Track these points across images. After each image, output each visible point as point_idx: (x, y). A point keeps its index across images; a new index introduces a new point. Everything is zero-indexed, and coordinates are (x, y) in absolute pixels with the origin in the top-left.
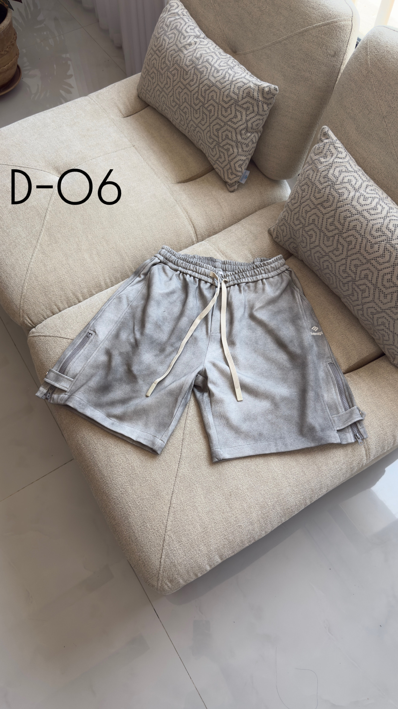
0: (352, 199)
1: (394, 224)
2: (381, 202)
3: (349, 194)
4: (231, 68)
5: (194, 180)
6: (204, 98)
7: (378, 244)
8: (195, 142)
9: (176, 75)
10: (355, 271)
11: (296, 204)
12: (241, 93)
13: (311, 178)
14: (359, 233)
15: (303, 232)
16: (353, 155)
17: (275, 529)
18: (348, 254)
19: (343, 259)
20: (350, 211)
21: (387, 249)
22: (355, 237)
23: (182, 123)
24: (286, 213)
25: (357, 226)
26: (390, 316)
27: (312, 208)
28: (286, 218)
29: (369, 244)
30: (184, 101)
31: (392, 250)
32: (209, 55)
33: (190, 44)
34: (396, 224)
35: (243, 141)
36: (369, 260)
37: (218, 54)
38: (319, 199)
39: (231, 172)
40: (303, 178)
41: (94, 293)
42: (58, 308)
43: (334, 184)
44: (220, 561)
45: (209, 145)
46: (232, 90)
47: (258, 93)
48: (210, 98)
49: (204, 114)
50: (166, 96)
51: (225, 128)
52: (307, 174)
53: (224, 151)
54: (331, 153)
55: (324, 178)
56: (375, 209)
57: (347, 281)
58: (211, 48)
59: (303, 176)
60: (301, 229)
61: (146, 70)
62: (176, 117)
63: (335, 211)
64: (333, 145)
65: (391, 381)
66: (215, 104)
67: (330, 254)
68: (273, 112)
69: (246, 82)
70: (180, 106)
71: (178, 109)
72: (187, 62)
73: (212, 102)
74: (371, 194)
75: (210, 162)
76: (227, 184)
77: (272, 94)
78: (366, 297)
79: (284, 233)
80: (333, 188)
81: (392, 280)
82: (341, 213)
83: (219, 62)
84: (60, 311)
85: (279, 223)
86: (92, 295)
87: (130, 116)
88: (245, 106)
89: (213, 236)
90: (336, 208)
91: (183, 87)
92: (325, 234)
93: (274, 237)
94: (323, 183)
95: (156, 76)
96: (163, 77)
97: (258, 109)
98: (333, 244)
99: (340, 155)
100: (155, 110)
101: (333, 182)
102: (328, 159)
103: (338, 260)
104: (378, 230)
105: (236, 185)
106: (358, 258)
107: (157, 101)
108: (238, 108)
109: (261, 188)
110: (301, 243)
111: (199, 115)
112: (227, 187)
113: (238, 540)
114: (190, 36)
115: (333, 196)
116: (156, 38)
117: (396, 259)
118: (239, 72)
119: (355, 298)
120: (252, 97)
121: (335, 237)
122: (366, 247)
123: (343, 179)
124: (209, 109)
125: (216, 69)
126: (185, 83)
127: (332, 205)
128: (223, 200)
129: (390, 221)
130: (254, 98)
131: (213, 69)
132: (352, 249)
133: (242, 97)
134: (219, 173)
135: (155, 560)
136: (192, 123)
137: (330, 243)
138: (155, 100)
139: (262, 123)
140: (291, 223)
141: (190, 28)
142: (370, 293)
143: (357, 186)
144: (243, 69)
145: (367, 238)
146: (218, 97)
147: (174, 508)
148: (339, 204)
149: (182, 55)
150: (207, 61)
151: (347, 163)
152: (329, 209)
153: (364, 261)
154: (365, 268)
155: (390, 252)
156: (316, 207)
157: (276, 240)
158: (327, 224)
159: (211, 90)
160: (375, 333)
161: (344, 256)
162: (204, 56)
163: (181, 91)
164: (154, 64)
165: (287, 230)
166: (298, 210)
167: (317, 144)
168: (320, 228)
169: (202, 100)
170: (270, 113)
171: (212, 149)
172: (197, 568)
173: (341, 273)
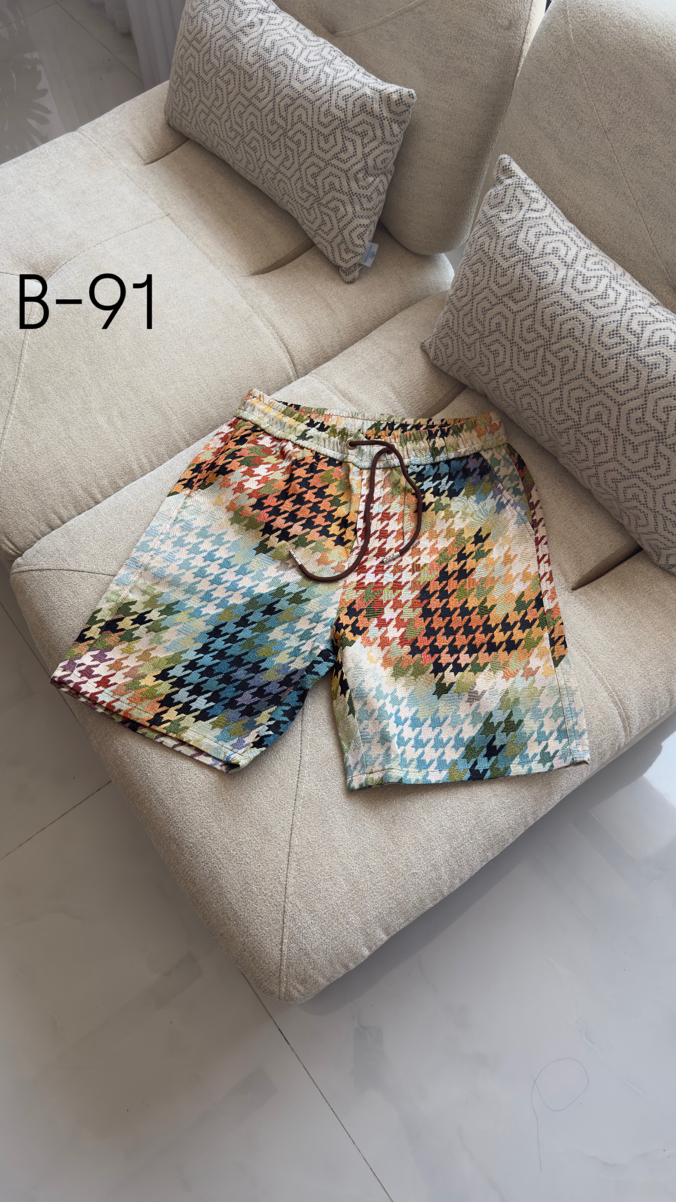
0: (563, 282)
1: (639, 322)
2: (613, 284)
3: (556, 274)
5: (281, 266)
6: (286, 120)
7: (615, 359)
8: (277, 200)
9: (232, 82)
10: (577, 409)
11: (464, 299)
12: (350, 107)
14: (580, 341)
15: (482, 346)
16: (557, 202)
17: (476, 873)
18: (564, 380)
19: (555, 389)
20: (561, 305)
21: (631, 365)
22: (574, 349)
24: (448, 315)
25: (576, 330)
26: (647, 483)
27: (494, 303)
28: (451, 324)
29: (598, 360)
30: (249, 127)
31: (640, 366)
32: (287, 42)
33: (251, 25)
34: (643, 322)
35: (361, 191)
36: (601, 388)
37: (303, 39)
38: (505, 287)
39: (345, 247)
40: (473, 250)
41: (122, 484)
42: (60, 518)
43: (528, 258)
44: (385, 938)
45: (302, 202)
46: (333, 102)
47: (380, 105)
48: (295, 120)
49: (287, 150)
50: (218, 122)
52: (479, 243)
53: (329, 212)
54: (519, 203)
55: (510, 248)
56: (604, 296)
57: (566, 427)
58: (289, 29)
59: (474, 246)
60: (478, 343)
61: (177, 76)
62: (239, 157)
63: (535, 306)
64: (522, 187)
65: (656, 596)
66: (306, 130)
67: (532, 382)
68: (410, 134)
69: (357, 85)
70: (243, 137)
71: (241, 142)
72: (249, 57)
74: (596, 270)
75: (307, 232)
76: (340, 270)
77: (406, 104)
78: (602, 453)
79: (447, 350)
80: (528, 264)
81: (646, 419)
82: (545, 308)
83: (307, 54)
84: (64, 522)
85: (439, 332)
86: (117, 488)
87: (156, 160)
88: (359, 129)
89: (325, 365)
90: (537, 300)
91: (246, 103)
92: (521, 347)
93: (431, 358)
94: (510, 258)
95: (197, 87)
96: (210, 88)
97: (383, 132)
98: (535, 364)
99: (534, 206)
100: (199, 146)
101: (527, 254)
102: (514, 214)
103: (546, 392)
104: (613, 335)
105: (357, 271)
106: (581, 387)
107: (203, 131)
108: (346, 133)
109: (401, 271)
110: (479, 368)
111: (279, 151)
112: (340, 274)
113: (414, 898)
114: (250, 10)
115: (528, 279)
116: (190, 17)
117: (648, 383)
118: (342, 68)
119: (583, 456)
120: (370, 113)
121: (538, 352)
123: (544, 248)
124: (296, 139)
125: (301, 66)
126: (249, 95)
127: (528, 296)
128: (335, 300)
129: (632, 316)
130: (373, 115)
131: (297, 66)
132: (569, 370)
133: (353, 114)
134: (325, 251)
135: (271, 947)
136: (267, 166)
137: (530, 363)
138: (199, 129)
139: (392, 157)
140: (460, 332)
142: (608, 445)
143: (569, 259)
144: (349, 62)
145: (594, 350)
146: (310, 116)
147: (296, 854)
148: (541, 294)
149: (239, 46)
150: (285, 53)
151: (548, 218)
152: (523, 304)
153: (593, 390)
154: (595, 403)
155: (637, 371)
156: (500, 301)
157: (435, 362)
158: (523, 329)
159: (296, 105)
160: (624, 515)
161: (556, 384)
162: (278, 44)
163: (242, 110)
164: (190, 65)
165: (454, 345)
166: (470, 308)
167: (492, 188)
168: (511, 338)
169: (283, 123)
170: (404, 138)
171: (309, 210)
172: (347, 955)
173: (554, 414)
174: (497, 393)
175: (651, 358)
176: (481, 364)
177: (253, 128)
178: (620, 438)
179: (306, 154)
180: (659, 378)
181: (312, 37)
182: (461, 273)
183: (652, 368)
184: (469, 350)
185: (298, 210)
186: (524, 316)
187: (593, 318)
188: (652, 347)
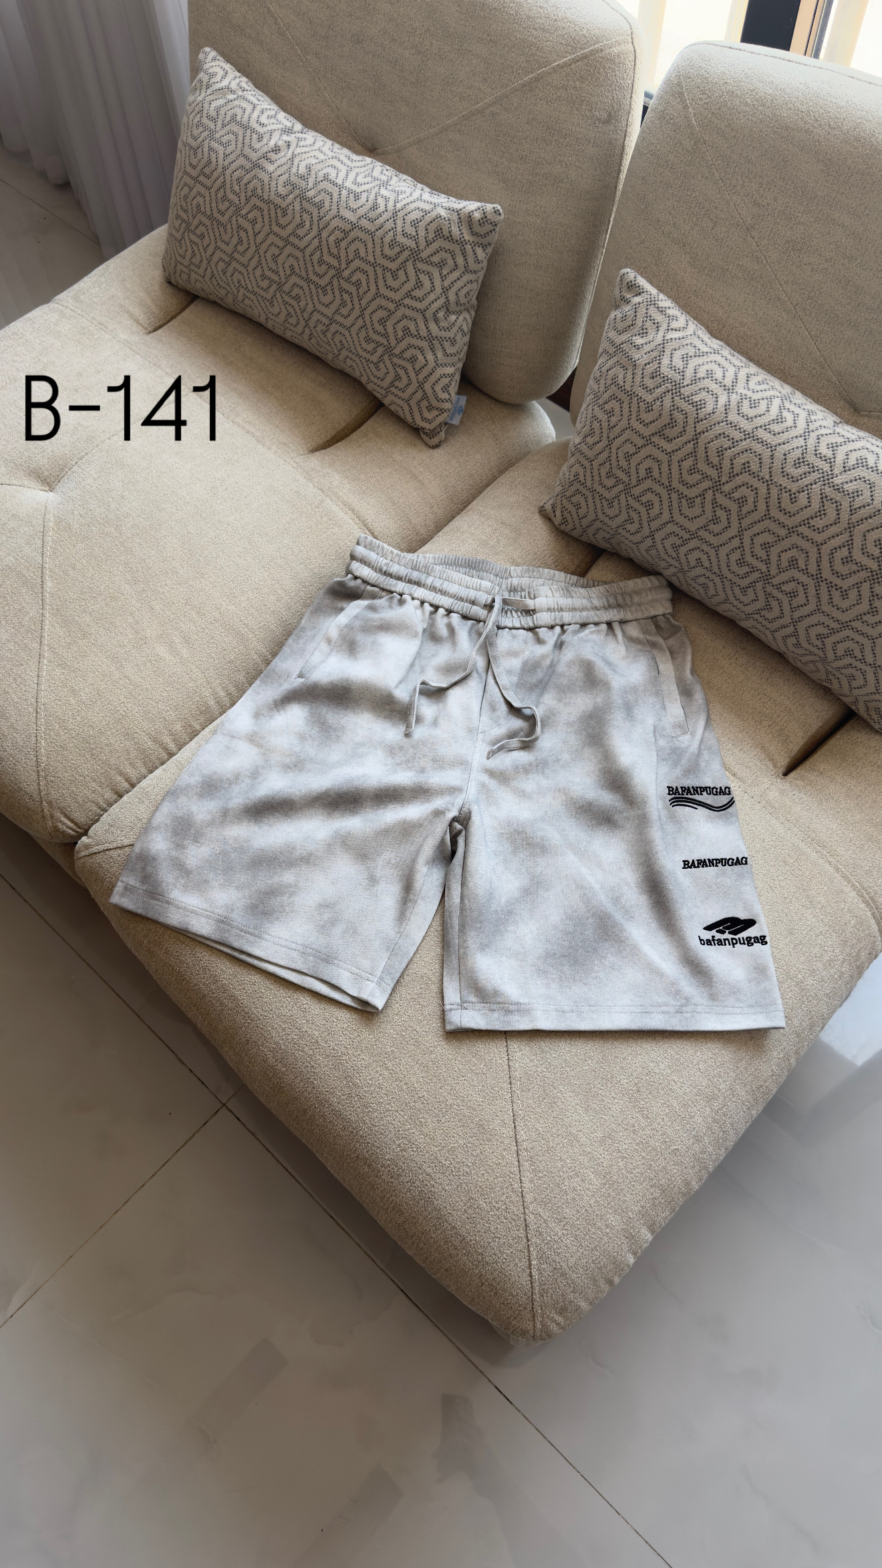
0: (726, 410)
1: (828, 444)
2: (787, 405)
3: (716, 402)
4: (385, 184)
5: (345, 437)
6: (338, 258)
7: (806, 492)
8: (330, 356)
9: (260, 220)
10: (765, 557)
11: (598, 445)
12: (422, 233)
14: (758, 476)
15: (629, 498)
16: (697, 318)
18: (743, 525)
19: (733, 537)
20: (728, 436)
21: (826, 497)
22: (752, 486)
23: (293, 320)
24: (577, 468)
25: (752, 464)
26: (863, 634)
27: (640, 446)
28: (582, 478)
29: (785, 496)
30: (288, 272)
31: (838, 496)
32: (327, 165)
33: (276, 150)
34: (832, 444)
35: (443, 334)
36: (793, 528)
37: (345, 160)
38: (653, 424)
39: (427, 404)
40: (602, 385)
42: (127, 780)
43: (678, 386)
44: (650, 1237)
45: (368, 356)
46: (399, 229)
47: (459, 227)
48: (351, 257)
49: (343, 293)
50: (243, 270)
51: (399, 314)
52: (610, 377)
53: (404, 363)
54: (654, 323)
55: (653, 378)
56: (780, 420)
57: (752, 581)
58: (325, 149)
59: (602, 382)
60: (623, 496)
61: (179, 222)
62: (276, 310)
63: (695, 441)
64: (654, 304)
66: (367, 267)
67: (702, 533)
68: (493, 261)
69: (427, 207)
70: (280, 286)
71: (278, 292)
72: (280, 188)
73: (357, 263)
74: (762, 391)
75: (375, 393)
76: (422, 434)
77: (491, 223)
78: (802, 606)
79: (580, 511)
80: (678, 394)
81: (854, 558)
82: (709, 443)
83: (354, 177)
84: (133, 786)
85: (564, 491)
87: (161, 327)
88: (435, 259)
90: (696, 435)
91: (281, 244)
92: (682, 494)
93: (556, 523)
94: (654, 389)
95: (210, 231)
96: (229, 230)
97: (466, 260)
98: (703, 511)
99: (674, 325)
100: (215, 304)
101: (675, 382)
102: (650, 337)
103: (722, 543)
105: (443, 431)
106: (767, 530)
107: (221, 284)
108: (420, 265)
109: (494, 426)
110: (626, 526)
111: (332, 297)
112: (421, 438)
113: (679, 1181)
114: (271, 133)
115: (682, 411)
116: (191, 148)
117: (852, 514)
118: (403, 189)
119: (776, 612)
120: (448, 238)
121: (706, 496)
122: (779, 503)
123: (695, 373)
124: (354, 279)
125: (350, 192)
126: (284, 233)
127: (685, 431)
128: (422, 469)
129: (818, 439)
130: (452, 239)
131: (344, 193)
132: (749, 512)
133: (426, 242)
134: (400, 412)
135: (516, 1275)
136: (316, 316)
138: (215, 283)
139: (475, 287)
141: (266, 115)
142: (808, 595)
143: (728, 382)
144: (409, 181)
145: (778, 484)
146: (370, 250)
148: (700, 426)
149: (262, 175)
150: (326, 178)
151: (693, 336)
152: (680, 441)
153: (783, 532)
154: (787, 547)
155: (836, 502)
156: (648, 442)
157: (563, 527)
158: (682, 472)
159: (349, 239)
160: (831, 677)
161: (733, 531)
162: (314, 169)
163: (277, 252)
164: (198, 206)
165: (589, 503)
166: (607, 455)
167: (616, 309)
168: (668, 484)
169: (334, 262)
170: (488, 264)
171: (376, 365)
172: (610, 1267)
173: (734, 567)
174: (654, 552)
175: (850, 484)
176: (630, 520)
177: (293, 272)
178: (823, 585)
180: (864, 506)
181: (354, 157)
182: (589, 416)
183: (853, 497)
184: (611, 505)
185: (361, 366)
186: (682, 456)
187: (771, 447)
188: (849, 472)
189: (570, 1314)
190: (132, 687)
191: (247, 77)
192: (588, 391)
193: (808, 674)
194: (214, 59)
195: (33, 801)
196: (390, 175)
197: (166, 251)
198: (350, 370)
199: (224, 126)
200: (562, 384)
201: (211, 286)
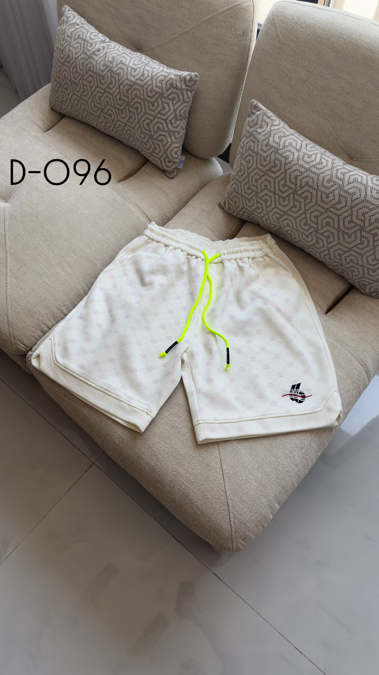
0: (298, 159)
1: (341, 173)
2: (323, 157)
3: (293, 156)
6: (128, 97)
7: (333, 193)
8: (125, 141)
9: (92, 81)
10: (316, 222)
11: (243, 176)
12: (164, 86)
13: (253, 149)
14: (312, 187)
15: (257, 198)
16: (283, 120)
18: (306, 208)
19: (302, 214)
20: (299, 170)
21: (341, 195)
22: (310, 192)
23: (108, 125)
24: (234, 186)
25: (309, 182)
26: (357, 253)
27: (261, 175)
28: (237, 190)
29: (324, 195)
30: (106, 104)
31: (346, 195)
32: (121, 56)
33: (99, 50)
34: (343, 173)
35: (174, 129)
36: (327, 209)
37: (129, 54)
38: (267, 166)
39: (168, 160)
42: (47, 327)
43: (277, 150)
44: (279, 507)
45: (142, 140)
46: (154, 84)
47: (180, 83)
48: (133, 97)
49: (130, 113)
50: (86, 104)
51: (155, 121)
52: (247, 146)
53: (158, 142)
54: (266, 123)
55: (266, 146)
56: (321, 163)
57: (310, 232)
58: (120, 49)
59: (244, 148)
60: (255, 197)
61: (56, 83)
62: (101, 120)
63: (285, 173)
64: (266, 115)
65: (368, 309)
66: (141, 101)
67: (289, 212)
69: (166, 74)
70: (102, 110)
71: (101, 113)
72: (101, 67)
73: (136, 99)
74: (312, 151)
75: (145, 155)
76: (166, 173)
77: (194, 81)
78: (332, 242)
79: (236, 204)
80: (277, 153)
81: (353, 221)
82: (291, 173)
83: (133, 62)
84: (50, 329)
85: (229, 196)
87: (49, 129)
88: (170, 97)
89: (170, 222)
90: (285, 170)
91: (102, 91)
92: (280, 195)
93: (226, 210)
94: (267, 151)
95: (71, 86)
96: (79, 86)
97: (183, 97)
98: (289, 203)
99: (274, 123)
100: (74, 119)
101: (276, 148)
102: (264, 129)
103: (297, 216)
105: (176, 171)
106: (316, 210)
107: (76, 110)
108: (164, 100)
109: (196, 169)
110: (256, 210)
111: (126, 114)
114: (96, 42)
115: (279, 160)
116: (61, 50)
117: (352, 202)
118: (155, 66)
120: (175, 88)
121: (290, 196)
122: (321, 198)
123: (284, 144)
124: (135, 106)
125: (132, 68)
126: (104, 87)
127: (280, 169)
128: (167, 188)
129: (337, 171)
130: (177, 88)
131: (129, 69)
132: (309, 203)
133: (166, 89)
134: (156, 164)
136: (119, 123)
138: (73, 109)
139: (187, 109)
140: (243, 193)
141: (93, 35)
142: (334, 237)
143: (298, 147)
144: (157, 63)
145: (321, 190)
146: (142, 94)
148: (287, 167)
149: (93, 61)
150: (121, 62)
151: (282, 128)
152: (278, 173)
153: (323, 211)
154: (325, 217)
155: (345, 197)
156: (265, 174)
157: (229, 212)
158: (280, 186)
159: (133, 89)
160: (344, 272)
161: (302, 211)
162: (116, 58)
163: (101, 95)
164: (65, 75)
165: (240, 201)
166: (247, 180)
167: (249, 117)
168: (274, 192)
169: (126, 99)
170: (193, 99)
171: (146, 144)
172: (263, 520)
173: (303, 226)
174: (268, 221)
175: (351, 190)
176: (258, 208)
177: (108, 104)
178: (341, 233)
179: (142, 114)
180: (357, 199)
181: (133, 53)
182: (239, 163)
183: (353, 195)
184: (250, 202)
185: (139, 144)
186: (279, 179)
187: (317, 175)
188: (350, 185)
189: (247, 541)
190: (47, 286)
191: (84, 18)
192: (238, 152)
193: (334, 271)
194: (69, 10)
195: (7, 337)
196: (149, 60)
197: (51, 96)
198: (134, 146)
199: (75, 40)
200: (225, 150)
201: (71, 110)
